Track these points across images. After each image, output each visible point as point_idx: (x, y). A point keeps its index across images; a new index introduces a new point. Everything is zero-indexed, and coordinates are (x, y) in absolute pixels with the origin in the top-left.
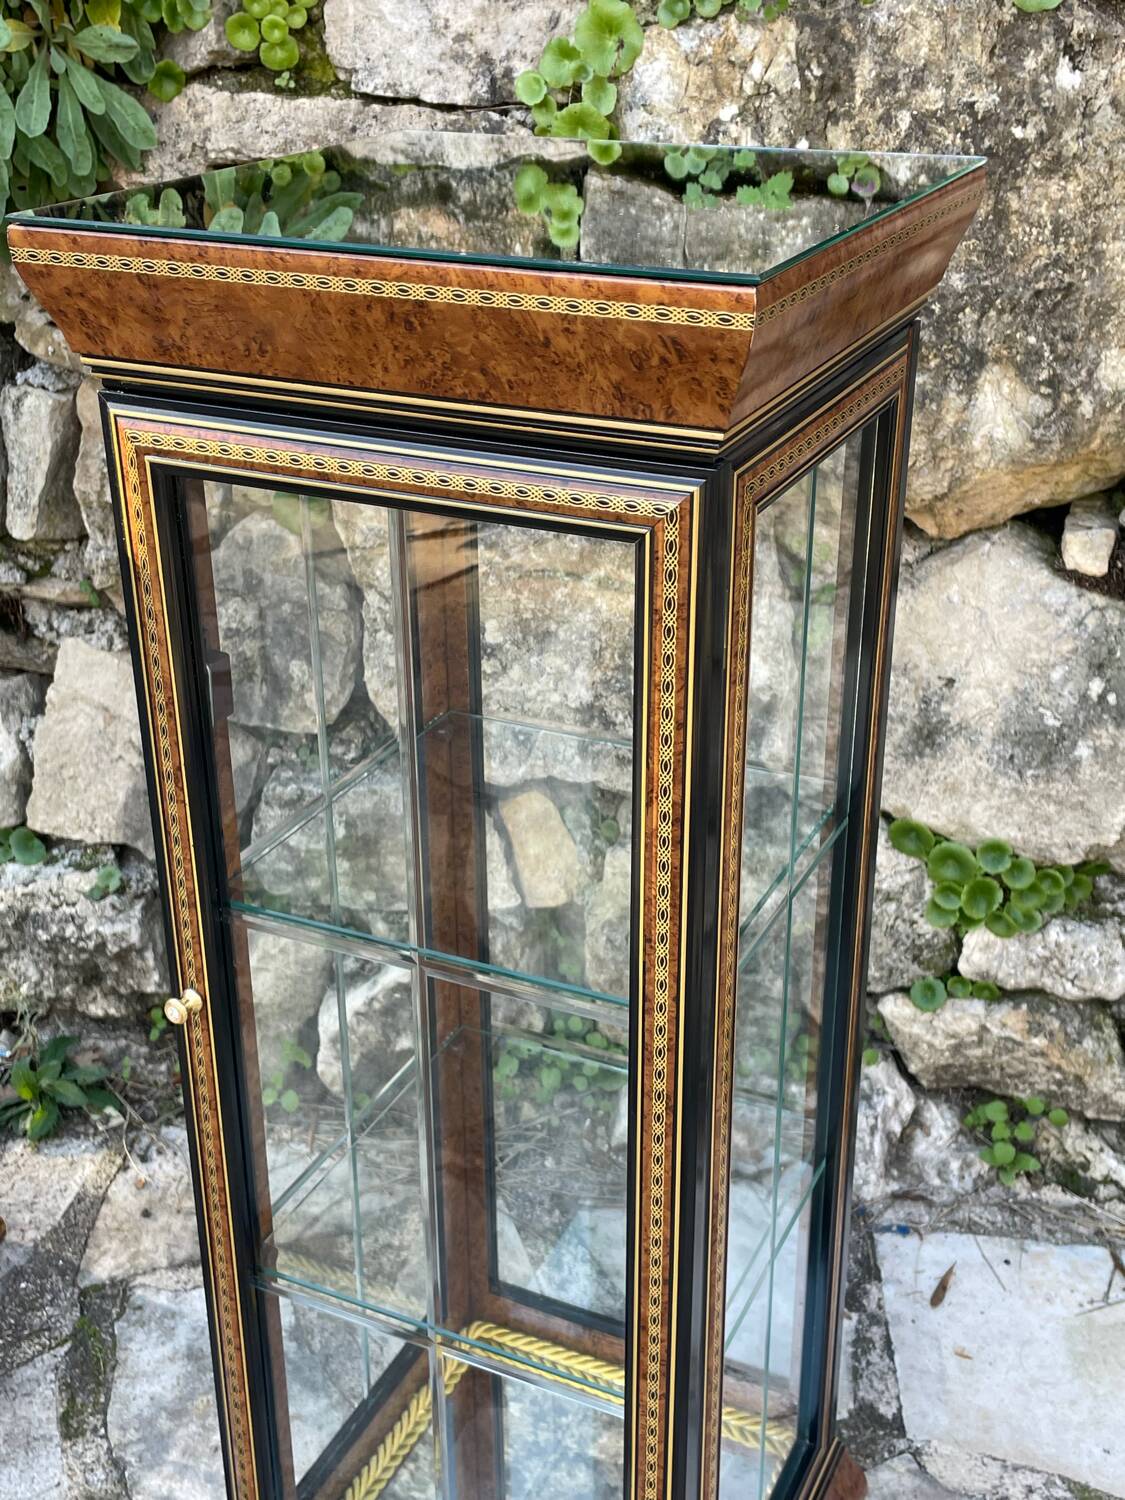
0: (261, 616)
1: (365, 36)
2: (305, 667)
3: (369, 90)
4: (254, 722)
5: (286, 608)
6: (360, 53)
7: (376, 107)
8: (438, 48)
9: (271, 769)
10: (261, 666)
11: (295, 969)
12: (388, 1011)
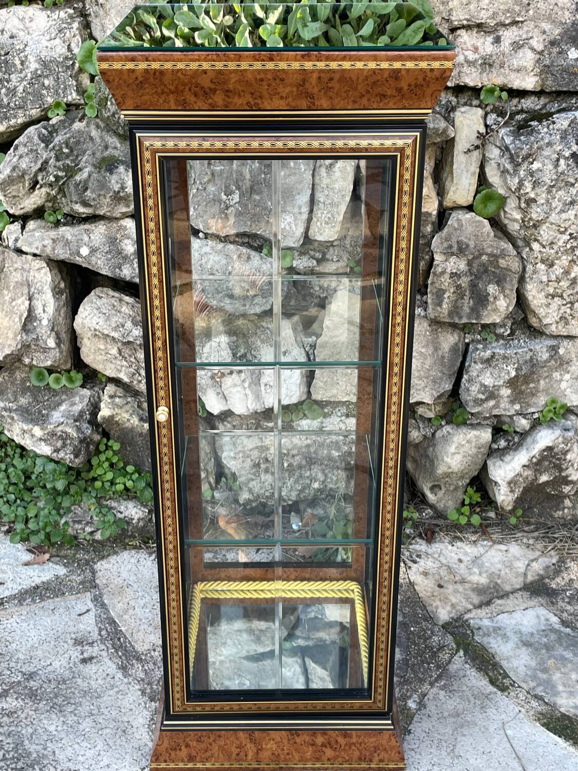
0: (470, 264)
2: (496, 287)
4: (464, 320)
5: (484, 258)
9: (468, 345)
10: (470, 290)
11: (474, 450)
12: (539, 463)
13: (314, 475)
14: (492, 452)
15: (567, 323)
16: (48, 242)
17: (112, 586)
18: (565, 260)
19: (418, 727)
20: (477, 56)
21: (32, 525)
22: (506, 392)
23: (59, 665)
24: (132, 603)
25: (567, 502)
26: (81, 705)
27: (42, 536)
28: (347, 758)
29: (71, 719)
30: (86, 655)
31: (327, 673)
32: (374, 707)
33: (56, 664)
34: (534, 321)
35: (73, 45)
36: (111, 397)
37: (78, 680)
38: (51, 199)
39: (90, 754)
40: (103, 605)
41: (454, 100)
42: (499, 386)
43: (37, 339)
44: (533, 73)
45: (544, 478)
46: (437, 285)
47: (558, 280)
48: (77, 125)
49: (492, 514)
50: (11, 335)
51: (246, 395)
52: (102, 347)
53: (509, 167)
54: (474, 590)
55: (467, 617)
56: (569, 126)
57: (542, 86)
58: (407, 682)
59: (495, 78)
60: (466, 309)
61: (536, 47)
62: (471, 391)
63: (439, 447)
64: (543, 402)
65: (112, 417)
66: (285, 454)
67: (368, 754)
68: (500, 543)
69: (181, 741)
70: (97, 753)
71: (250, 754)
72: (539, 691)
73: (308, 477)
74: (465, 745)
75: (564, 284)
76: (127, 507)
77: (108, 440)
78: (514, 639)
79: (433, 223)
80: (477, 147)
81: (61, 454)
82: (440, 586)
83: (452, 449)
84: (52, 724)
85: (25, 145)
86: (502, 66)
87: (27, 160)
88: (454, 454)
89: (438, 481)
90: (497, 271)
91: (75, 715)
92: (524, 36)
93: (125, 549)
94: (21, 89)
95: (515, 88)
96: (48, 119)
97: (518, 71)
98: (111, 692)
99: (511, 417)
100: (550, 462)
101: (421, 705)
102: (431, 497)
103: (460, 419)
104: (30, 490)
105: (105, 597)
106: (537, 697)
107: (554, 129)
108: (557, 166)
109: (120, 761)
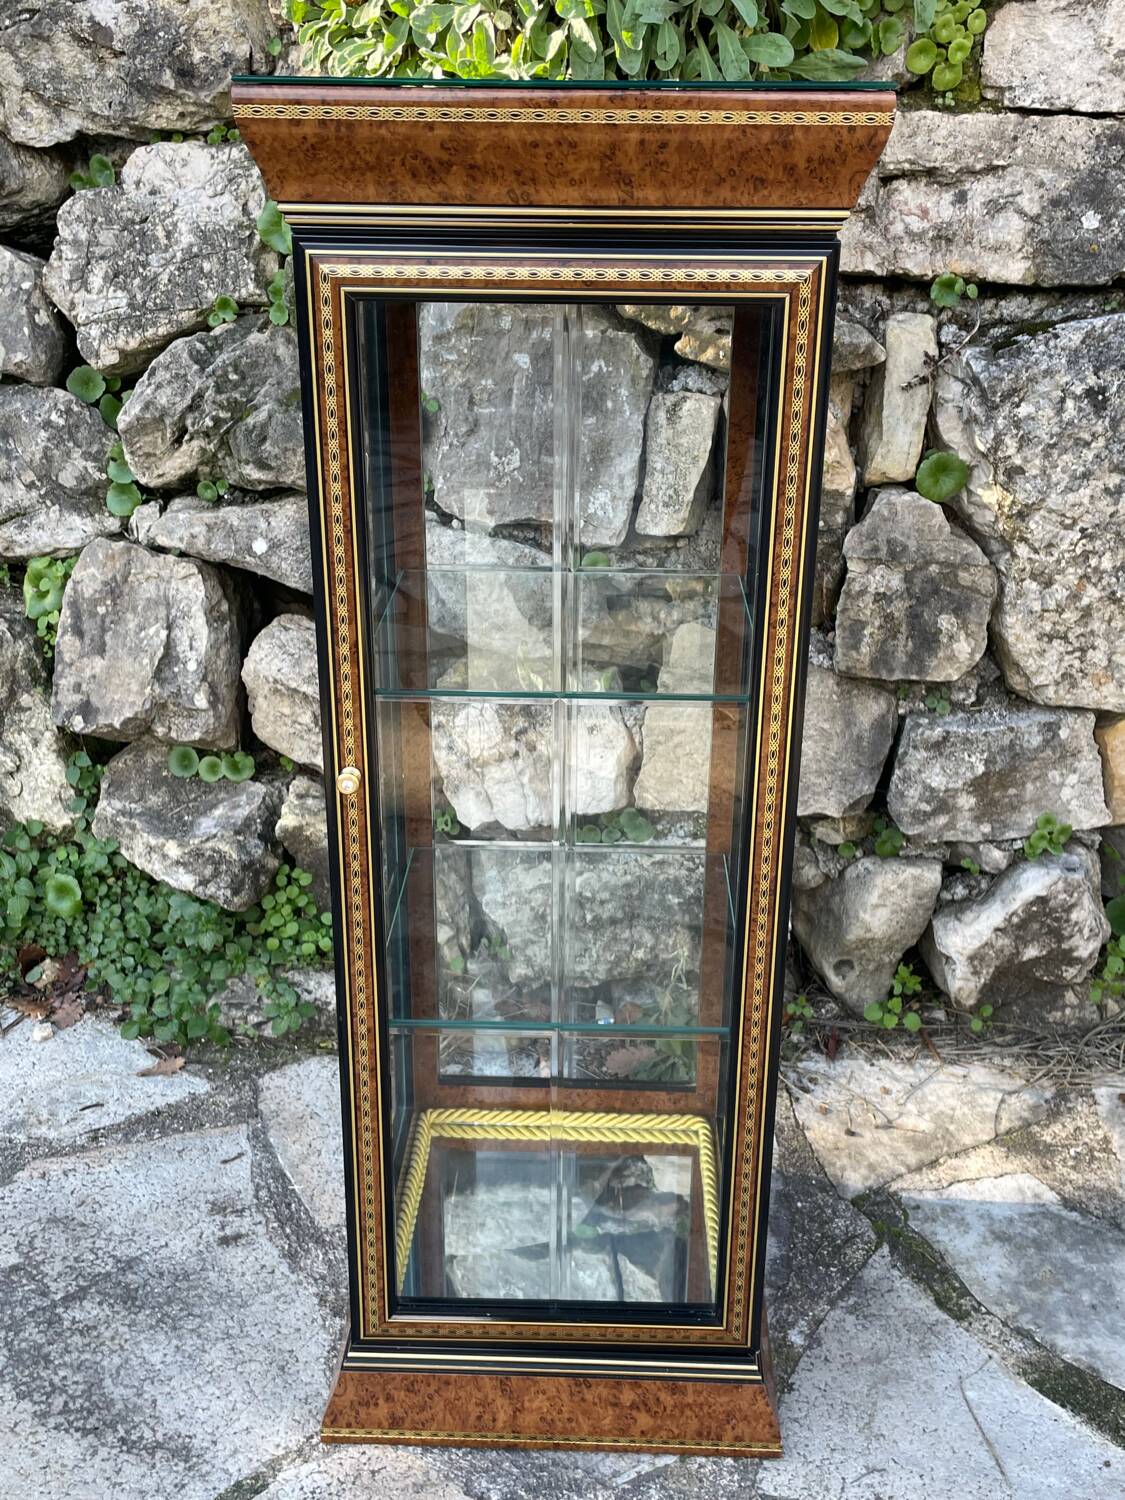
0: (908, 578)
1: (1021, 58)
2: (954, 620)
3: (1026, 104)
4: (898, 676)
5: (934, 568)
6: (1016, 73)
7: (1036, 118)
8: (1098, 64)
9: (902, 719)
10: (908, 624)
11: (911, 902)
12: (1023, 924)
13: (636, 936)
14: (942, 906)
15: (1074, 685)
16: (199, 529)
17: (286, 1115)
18: (1072, 575)
19: (808, 1379)
20: (926, 225)
21: (159, 1009)
22: (967, 801)
23: (180, 1247)
24: (317, 1144)
25: (1070, 997)
26: (211, 1318)
27: (173, 1027)
28: (676, 1432)
29: (191, 1343)
30: (228, 1231)
31: (653, 1281)
32: (728, 1338)
33: (176, 1245)
34: (1016, 682)
35: (251, 205)
36: (300, 796)
37: (211, 1274)
38: (209, 459)
39: (217, 1407)
40: (267, 1147)
41: (885, 301)
42: (956, 790)
43: (178, 695)
44: (1020, 255)
45: (1031, 952)
46: (852, 614)
47: (1060, 610)
48: (255, 338)
49: (940, 1015)
50: (135, 687)
51: (524, 796)
52: (287, 711)
53: (978, 411)
54: (908, 1140)
55: (894, 1187)
56: (1083, 342)
57: (1036, 276)
58: (787, 1297)
59: (955, 263)
60: (901, 656)
61: (1027, 209)
62: (907, 798)
63: (850, 895)
64: (1031, 822)
65: (299, 829)
66: (588, 899)
67: (714, 1425)
68: (953, 1062)
69: (378, 1388)
70: (230, 1406)
71: (502, 1417)
72: (1025, 1321)
73: (626, 940)
74: (892, 1413)
75: (1070, 616)
76: (319, 983)
77: (293, 867)
78: (979, 1228)
79: (846, 510)
80: (924, 380)
81: (211, 889)
82: (851, 1133)
83: (873, 898)
84: (157, 1351)
85: (167, 368)
86: (968, 240)
87: (168, 391)
88: (876, 906)
89: (848, 953)
90: (956, 592)
91: (199, 1336)
92: (1007, 191)
93: (314, 1053)
94: (164, 278)
95: (990, 278)
96: (209, 329)
97: (996, 249)
98: (266, 1298)
99: (975, 846)
100: (1043, 924)
101: (813, 1339)
102: (836, 981)
103: (888, 847)
104: (159, 950)
105: (272, 1132)
106: (1021, 1333)
107: (1056, 347)
108: (1060, 411)
109: (270, 1422)
